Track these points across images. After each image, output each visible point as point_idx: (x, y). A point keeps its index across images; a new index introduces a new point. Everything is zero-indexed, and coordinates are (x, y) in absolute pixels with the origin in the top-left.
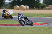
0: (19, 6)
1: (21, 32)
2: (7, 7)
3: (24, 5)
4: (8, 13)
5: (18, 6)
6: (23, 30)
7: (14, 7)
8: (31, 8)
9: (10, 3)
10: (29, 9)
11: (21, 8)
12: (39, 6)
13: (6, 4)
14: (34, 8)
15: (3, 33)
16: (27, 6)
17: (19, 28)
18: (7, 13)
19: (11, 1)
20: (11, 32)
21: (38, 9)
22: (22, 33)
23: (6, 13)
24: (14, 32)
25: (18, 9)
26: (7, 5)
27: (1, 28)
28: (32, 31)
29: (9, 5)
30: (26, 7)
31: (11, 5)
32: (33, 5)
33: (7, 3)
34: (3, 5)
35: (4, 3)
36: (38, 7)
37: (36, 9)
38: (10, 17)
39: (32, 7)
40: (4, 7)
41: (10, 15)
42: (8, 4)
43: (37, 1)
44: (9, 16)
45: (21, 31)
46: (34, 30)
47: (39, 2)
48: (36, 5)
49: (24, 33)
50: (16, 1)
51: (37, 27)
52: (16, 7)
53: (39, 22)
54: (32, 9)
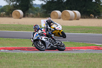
0: (61, 12)
1: (65, 64)
2: (37, 14)
3: (71, 10)
4: (56, 28)
5: (59, 12)
6: (69, 60)
7: (50, 13)
8: (85, 17)
9: (43, 6)
10: (81, 18)
11: (65, 15)
12: (99, 12)
13: (35, 7)
14: (90, 15)
15: (30, 65)
16: (77, 12)
17: (61, 55)
18: (54, 26)
19: (45, 2)
20: (45, 64)
21: (98, 18)
22: (67, 66)
23: (52, 26)
24: (52, 63)
25: (60, 18)
26: (37, 10)
27: (26, 56)
28: (87, 62)
29: (41, 10)
30: (75, 13)
31: (45, 10)
32: (88, 10)
33: (38, 6)
34: (30, 9)
35: (31, 6)
36: (97, 13)
37: (94, 17)
38: (61, 34)
39: (85, 14)
40: (31, 14)
41: (60, 30)
42: (40, 8)
43: (96, 3)
44: (59, 33)
45: (66, 62)
46: (90, 60)
47: (100, 4)
48: (95, 10)
49: (71, 65)
50: (55, 1)
51: (96, 54)
52: (56, 14)
53: (100, 43)
54: (87, 18)
